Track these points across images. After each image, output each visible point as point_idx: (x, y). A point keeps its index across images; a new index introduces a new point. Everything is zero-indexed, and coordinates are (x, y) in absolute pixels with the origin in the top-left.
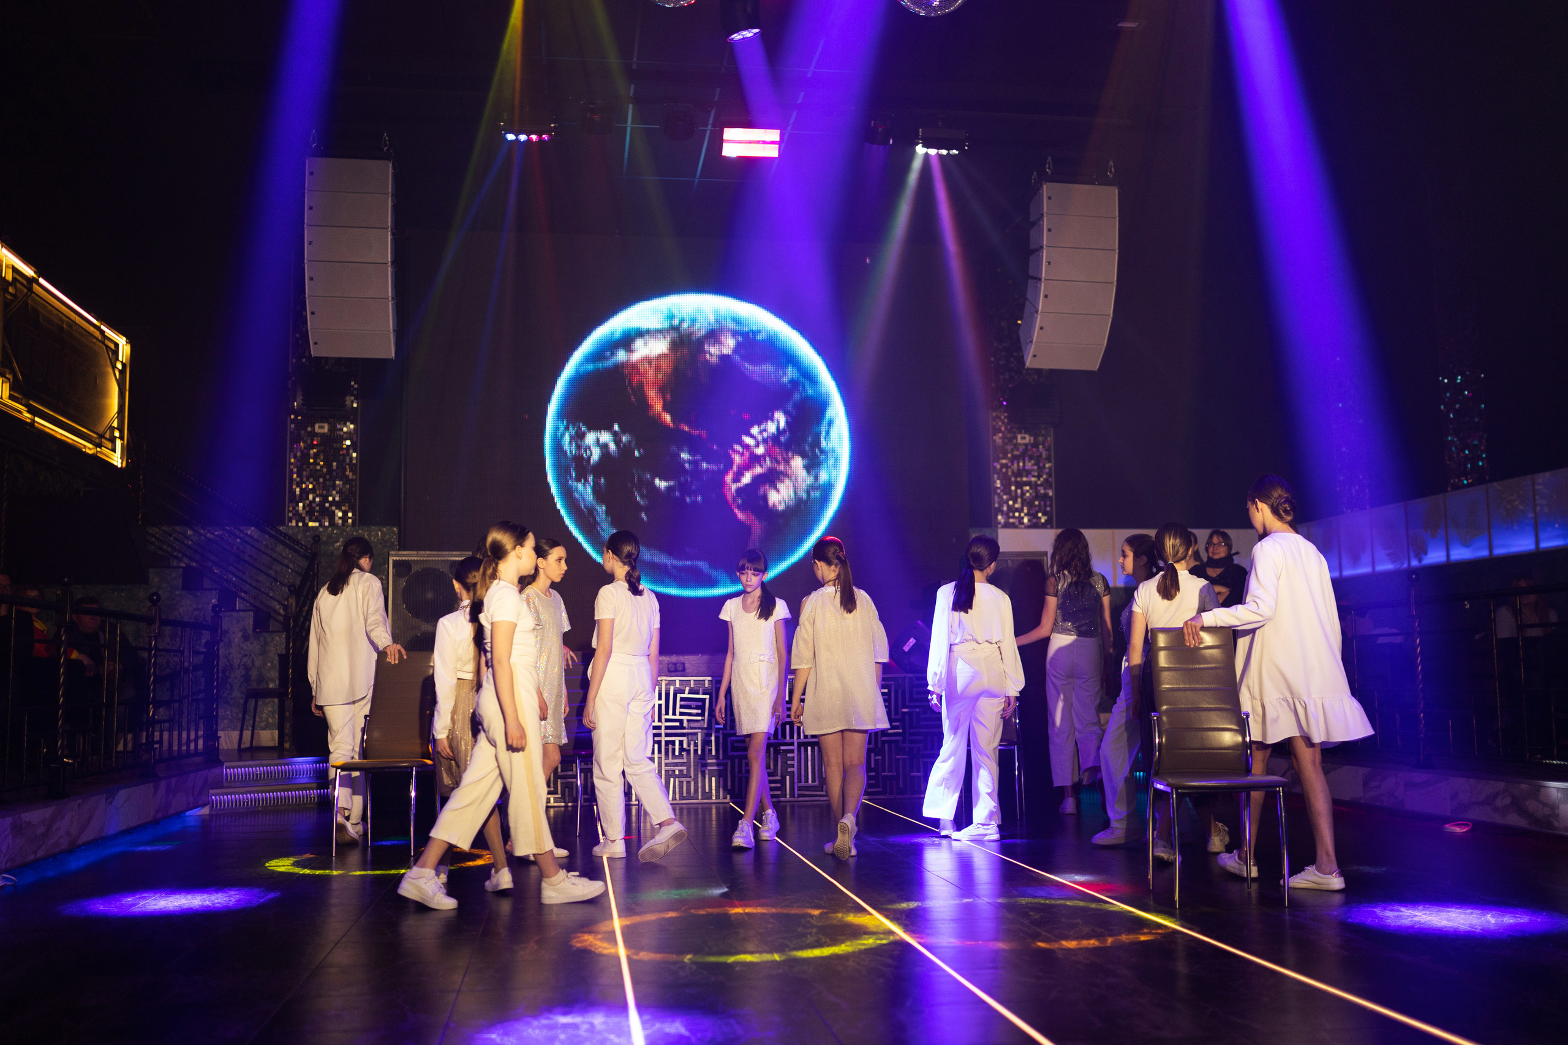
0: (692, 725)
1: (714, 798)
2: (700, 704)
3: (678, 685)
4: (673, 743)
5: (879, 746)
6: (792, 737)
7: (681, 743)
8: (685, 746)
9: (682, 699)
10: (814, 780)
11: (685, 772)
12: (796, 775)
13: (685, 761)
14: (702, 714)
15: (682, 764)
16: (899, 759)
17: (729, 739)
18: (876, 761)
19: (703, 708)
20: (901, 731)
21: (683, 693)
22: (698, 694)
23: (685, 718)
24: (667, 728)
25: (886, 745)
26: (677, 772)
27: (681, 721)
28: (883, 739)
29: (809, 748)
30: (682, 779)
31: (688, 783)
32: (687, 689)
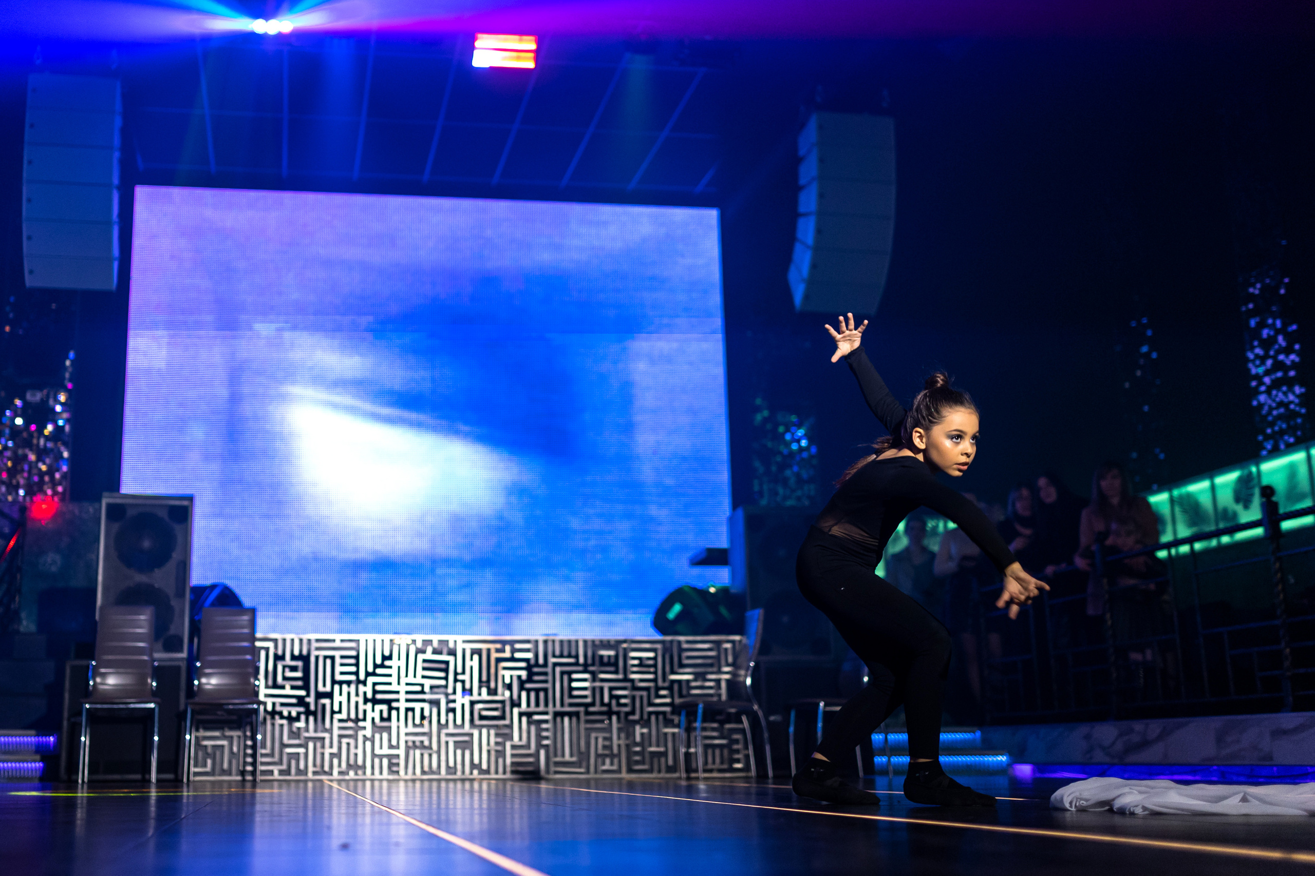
0: (436, 690)
1: (459, 773)
2: (443, 666)
3: (419, 645)
4: (413, 710)
5: (645, 717)
6: (546, 705)
7: (422, 710)
8: (426, 713)
9: (425, 661)
10: (571, 755)
11: (426, 743)
12: (551, 750)
13: (426, 729)
14: (446, 678)
15: (423, 734)
16: (666, 734)
17: (478, 706)
18: (642, 734)
19: (446, 671)
20: (668, 700)
21: (424, 652)
22: (440, 653)
23: (428, 683)
24: (407, 693)
25: (653, 718)
26: (418, 744)
27: (422, 685)
28: (651, 709)
29: (566, 720)
30: (424, 751)
31: (430, 755)
32: (429, 649)
